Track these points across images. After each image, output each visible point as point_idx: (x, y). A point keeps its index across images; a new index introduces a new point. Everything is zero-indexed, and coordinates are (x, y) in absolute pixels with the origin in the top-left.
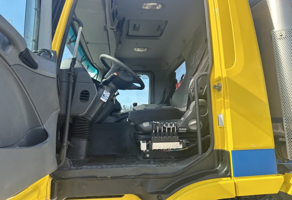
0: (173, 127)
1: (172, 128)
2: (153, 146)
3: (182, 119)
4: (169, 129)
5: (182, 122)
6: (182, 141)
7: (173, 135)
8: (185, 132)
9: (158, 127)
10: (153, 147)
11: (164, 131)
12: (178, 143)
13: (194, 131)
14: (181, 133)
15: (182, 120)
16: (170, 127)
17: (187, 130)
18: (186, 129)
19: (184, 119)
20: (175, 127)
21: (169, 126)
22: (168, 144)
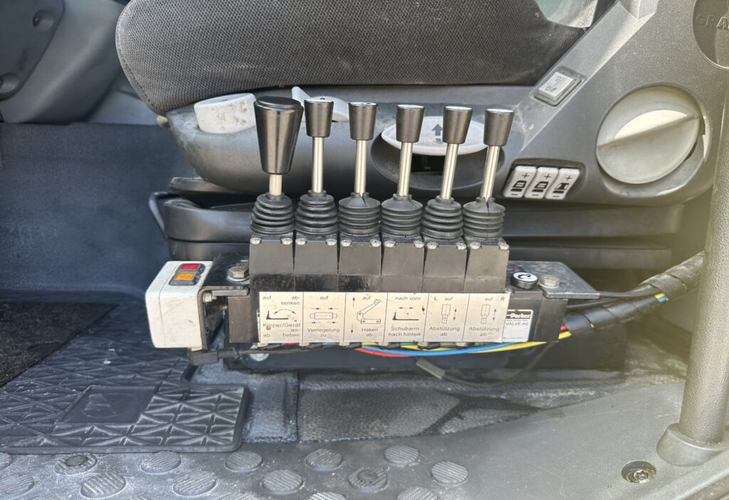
0: (466, 149)
1: (461, 159)
2: (262, 320)
3: (556, 84)
4: (428, 166)
5: (548, 115)
6: (535, 286)
7: (464, 228)
8: (561, 197)
9: (319, 142)
10: (262, 331)
11: (381, 188)
12: (501, 301)
13: (634, 194)
14: (524, 202)
15: (554, 94)
16: (439, 150)
17: (580, 180)
18: (575, 173)
19: (569, 80)
20: (482, 156)
21: (429, 144)
22: (405, 303)
